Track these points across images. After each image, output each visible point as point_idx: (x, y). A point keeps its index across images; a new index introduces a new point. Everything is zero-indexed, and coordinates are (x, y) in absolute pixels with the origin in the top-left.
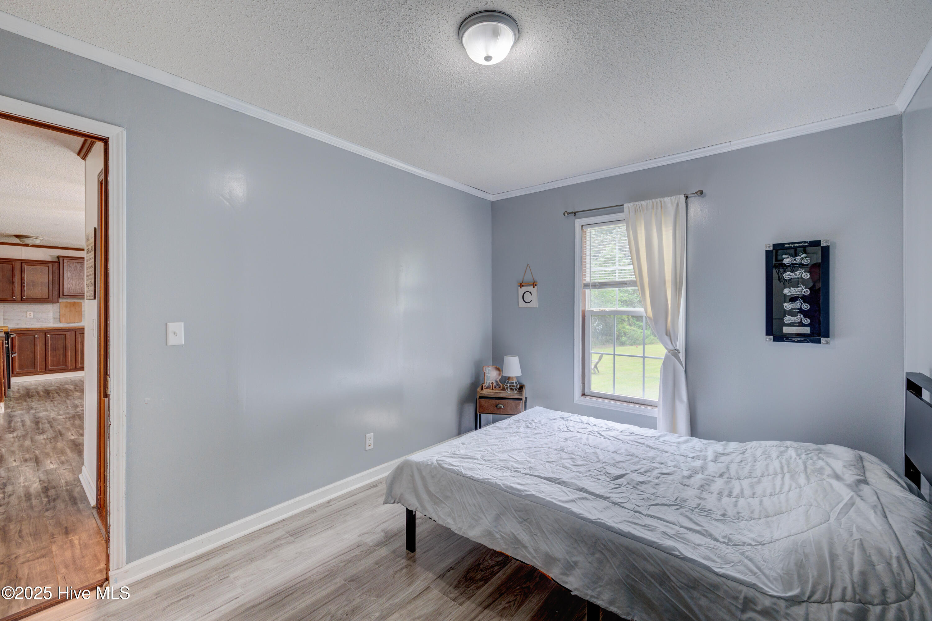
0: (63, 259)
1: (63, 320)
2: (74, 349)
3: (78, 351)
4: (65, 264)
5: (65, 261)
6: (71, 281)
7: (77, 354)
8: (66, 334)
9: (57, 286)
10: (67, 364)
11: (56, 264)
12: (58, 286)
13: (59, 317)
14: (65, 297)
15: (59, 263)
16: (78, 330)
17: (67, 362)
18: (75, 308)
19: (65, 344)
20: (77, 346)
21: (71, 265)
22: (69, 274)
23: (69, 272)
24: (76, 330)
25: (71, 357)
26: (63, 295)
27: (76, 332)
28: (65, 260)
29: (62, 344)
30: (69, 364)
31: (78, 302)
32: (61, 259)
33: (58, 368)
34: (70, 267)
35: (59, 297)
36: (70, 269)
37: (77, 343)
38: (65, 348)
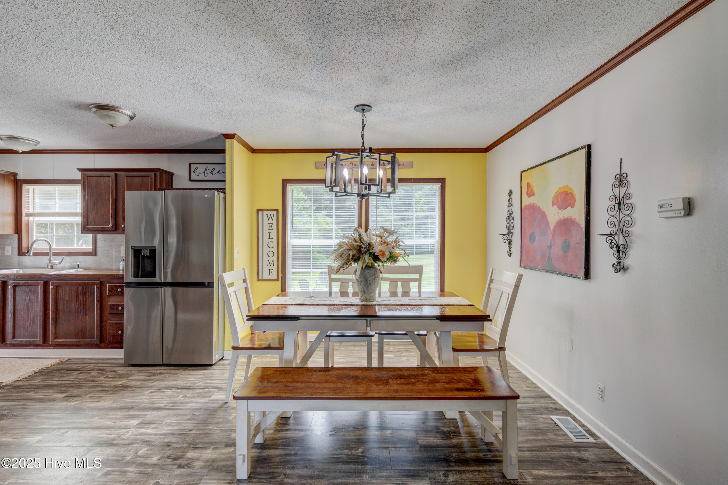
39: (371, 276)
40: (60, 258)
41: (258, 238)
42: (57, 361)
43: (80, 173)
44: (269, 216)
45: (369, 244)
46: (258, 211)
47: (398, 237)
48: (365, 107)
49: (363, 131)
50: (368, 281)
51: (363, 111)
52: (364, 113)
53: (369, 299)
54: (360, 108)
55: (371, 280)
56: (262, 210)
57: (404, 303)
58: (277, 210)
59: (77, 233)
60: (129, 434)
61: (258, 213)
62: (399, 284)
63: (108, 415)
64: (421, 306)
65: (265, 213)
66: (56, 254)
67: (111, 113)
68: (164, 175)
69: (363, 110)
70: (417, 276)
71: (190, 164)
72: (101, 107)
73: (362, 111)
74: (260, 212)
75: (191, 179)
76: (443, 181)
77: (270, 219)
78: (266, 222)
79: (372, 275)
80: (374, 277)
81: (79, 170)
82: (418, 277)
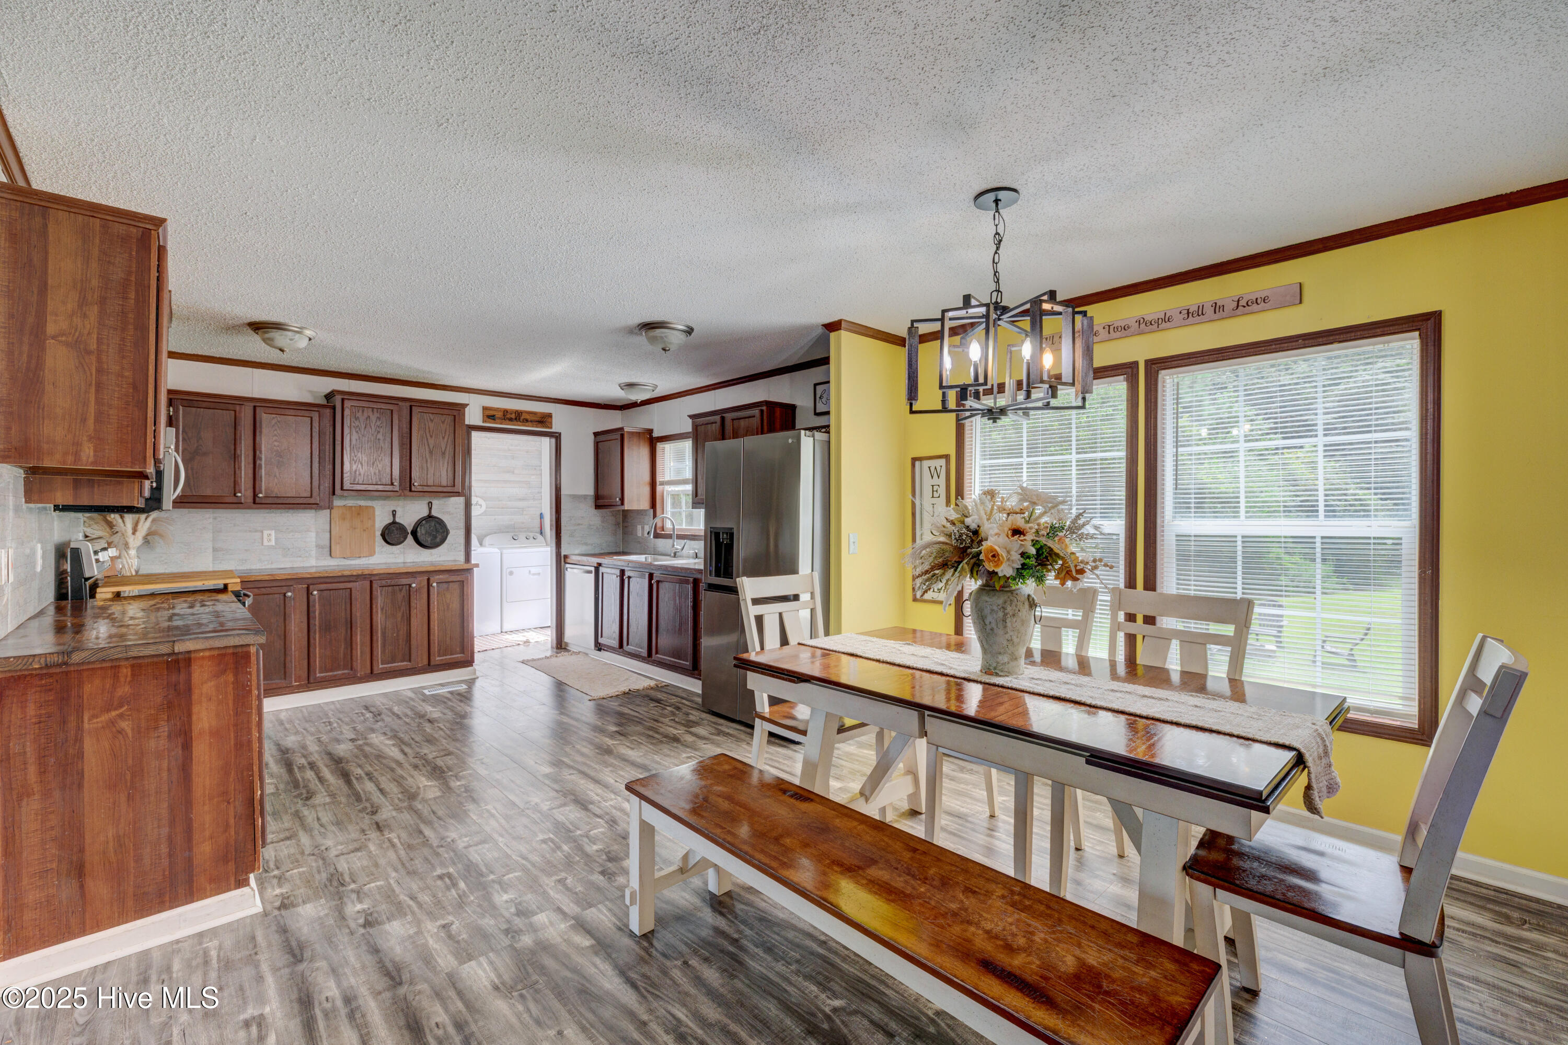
0: (343, 400)
1: (336, 549)
2: (369, 626)
3: (377, 632)
4: (347, 412)
5: (348, 404)
6: (359, 454)
7: (375, 638)
8: (351, 589)
9: (329, 467)
10: (354, 664)
11: (328, 412)
12: (331, 466)
13: (328, 544)
14: (345, 493)
15: (334, 408)
16: (377, 578)
17: (354, 658)
18: (362, 521)
19: (348, 612)
20: (374, 617)
21: (359, 414)
22: (355, 436)
23: (354, 432)
24: (373, 578)
25: (361, 646)
26: (342, 489)
27: (371, 582)
28: (346, 402)
29: (343, 614)
30: (358, 664)
31: (367, 507)
32: (338, 400)
33: (335, 676)
34: (357, 418)
35: (334, 494)
36: (357, 423)
37: (374, 611)
38: (351, 625)
39: (992, 610)
40: (683, 542)
41: (914, 514)
42: (652, 683)
43: (690, 421)
44: (932, 469)
45: (976, 532)
46: (914, 460)
47: (1081, 514)
48: (1002, 195)
49: (996, 253)
50: (987, 622)
51: (997, 205)
52: (1001, 211)
53: (995, 669)
54: (991, 197)
55: (993, 621)
56: (920, 459)
57: (1063, 696)
58: (947, 457)
59: (687, 507)
60: (611, 803)
61: (913, 466)
62: (1175, 645)
63: (622, 769)
64: (1094, 710)
65: (926, 464)
66: (680, 537)
67: (658, 332)
68: (778, 411)
69: (997, 201)
70: (1229, 630)
71: (815, 385)
72: (649, 326)
73: (994, 205)
74: (917, 463)
75: (818, 411)
76: (1430, 323)
77: (935, 476)
78: (928, 482)
79: (995, 608)
80: (1001, 614)
81: (690, 417)
82: (1232, 634)
